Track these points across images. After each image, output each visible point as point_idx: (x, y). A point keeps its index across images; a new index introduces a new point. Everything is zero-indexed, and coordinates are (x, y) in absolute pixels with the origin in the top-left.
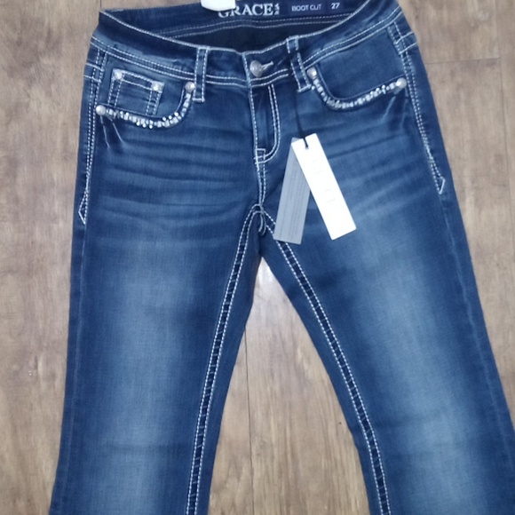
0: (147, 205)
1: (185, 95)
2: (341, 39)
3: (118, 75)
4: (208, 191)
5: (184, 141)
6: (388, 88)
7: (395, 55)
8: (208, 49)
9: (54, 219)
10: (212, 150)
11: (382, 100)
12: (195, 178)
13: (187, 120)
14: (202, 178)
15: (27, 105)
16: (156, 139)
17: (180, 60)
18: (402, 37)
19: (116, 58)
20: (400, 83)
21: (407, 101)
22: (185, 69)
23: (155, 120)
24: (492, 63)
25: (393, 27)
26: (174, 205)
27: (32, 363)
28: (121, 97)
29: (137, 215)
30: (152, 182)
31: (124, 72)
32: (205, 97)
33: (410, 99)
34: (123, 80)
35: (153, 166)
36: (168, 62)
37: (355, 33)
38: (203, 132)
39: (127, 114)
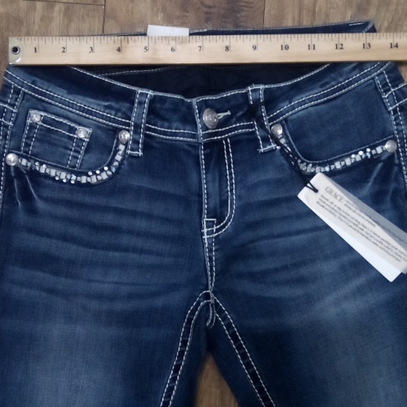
0: (63, 279)
1: (117, 146)
2: (315, 91)
3: (36, 117)
4: (141, 267)
5: (114, 203)
6: (374, 152)
7: (384, 111)
8: (150, 93)
10: (149, 216)
11: (367, 164)
12: (126, 250)
13: (118, 176)
14: (135, 250)
16: (79, 197)
17: (113, 104)
18: (393, 90)
19: (34, 97)
20: (389, 147)
21: (396, 169)
22: (119, 114)
23: (79, 174)
25: (382, 76)
26: (98, 281)
28: (38, 144)
30: (72, 250)
31: (43, 114)
32: (143, 150)
33: (400, 166)
34: (40, 123)
35: (76, 231)
36: (98, 105)
37: (333, 83)
38: (138, 192)
39: (44, 166)
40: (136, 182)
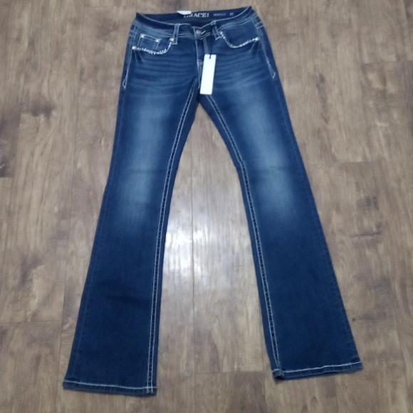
0: (151, 82)
1: (169, 43)
3: (142, 36)
4: (177, 76)
5: (168, 59)
6: (252, 41)
7: (255, 29)
8: (180, 24)
9: (112, 88)
10: (180, 62)
11: (250, 45)
12: (172, 72)
13: (170, 52)
14: (175, 72)
15: (104, 48)
17: (168, 30)
18: (258, 24)
19: (142, 30)
20: (257, 39)
21: (259, 45)
22: (170, 33)
23: (157, 51)
24: (294, 35)
25: (254, 20)
26: (163, 81)
27: (99, 141)
28: (143, 43)
29: (146, 85)
30: (154, 73)
31: (145, 35)
32: (178, 43)
33: (261, 45)
34: (144, 38)
35: (155, 68)
36: (163, 31)
38: (176, 56)
39: (145, 49)
40: (176, 53)
